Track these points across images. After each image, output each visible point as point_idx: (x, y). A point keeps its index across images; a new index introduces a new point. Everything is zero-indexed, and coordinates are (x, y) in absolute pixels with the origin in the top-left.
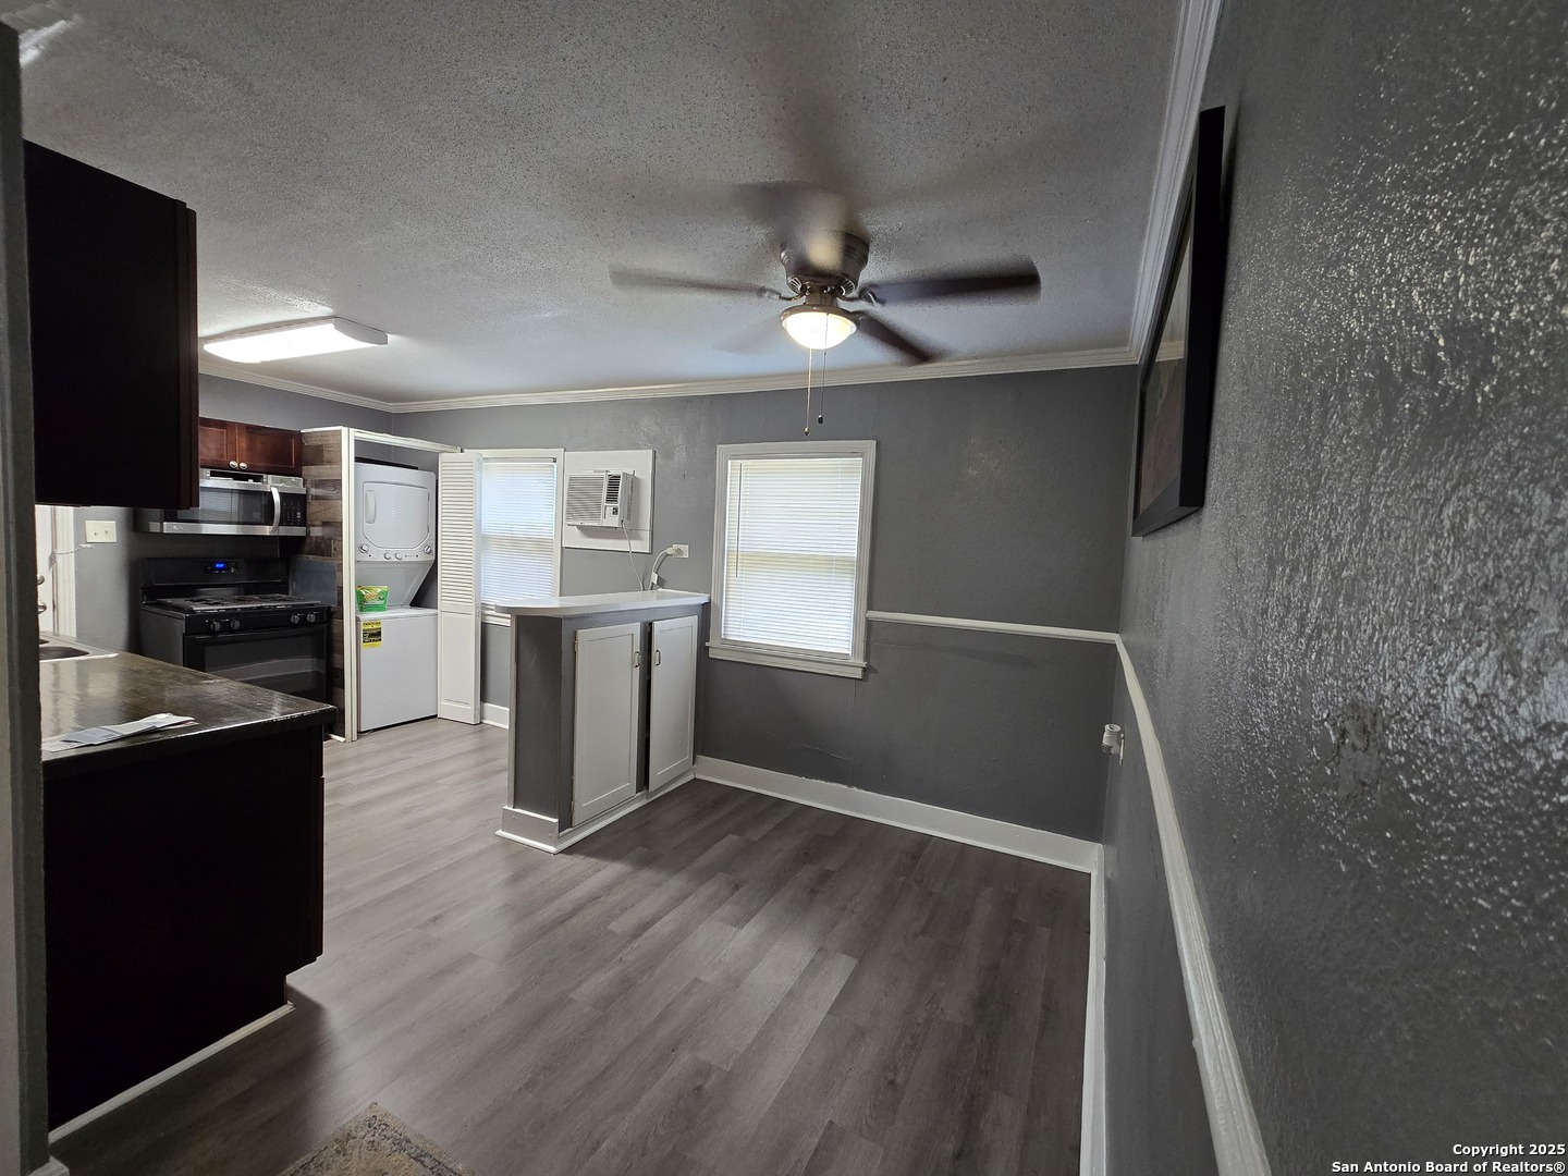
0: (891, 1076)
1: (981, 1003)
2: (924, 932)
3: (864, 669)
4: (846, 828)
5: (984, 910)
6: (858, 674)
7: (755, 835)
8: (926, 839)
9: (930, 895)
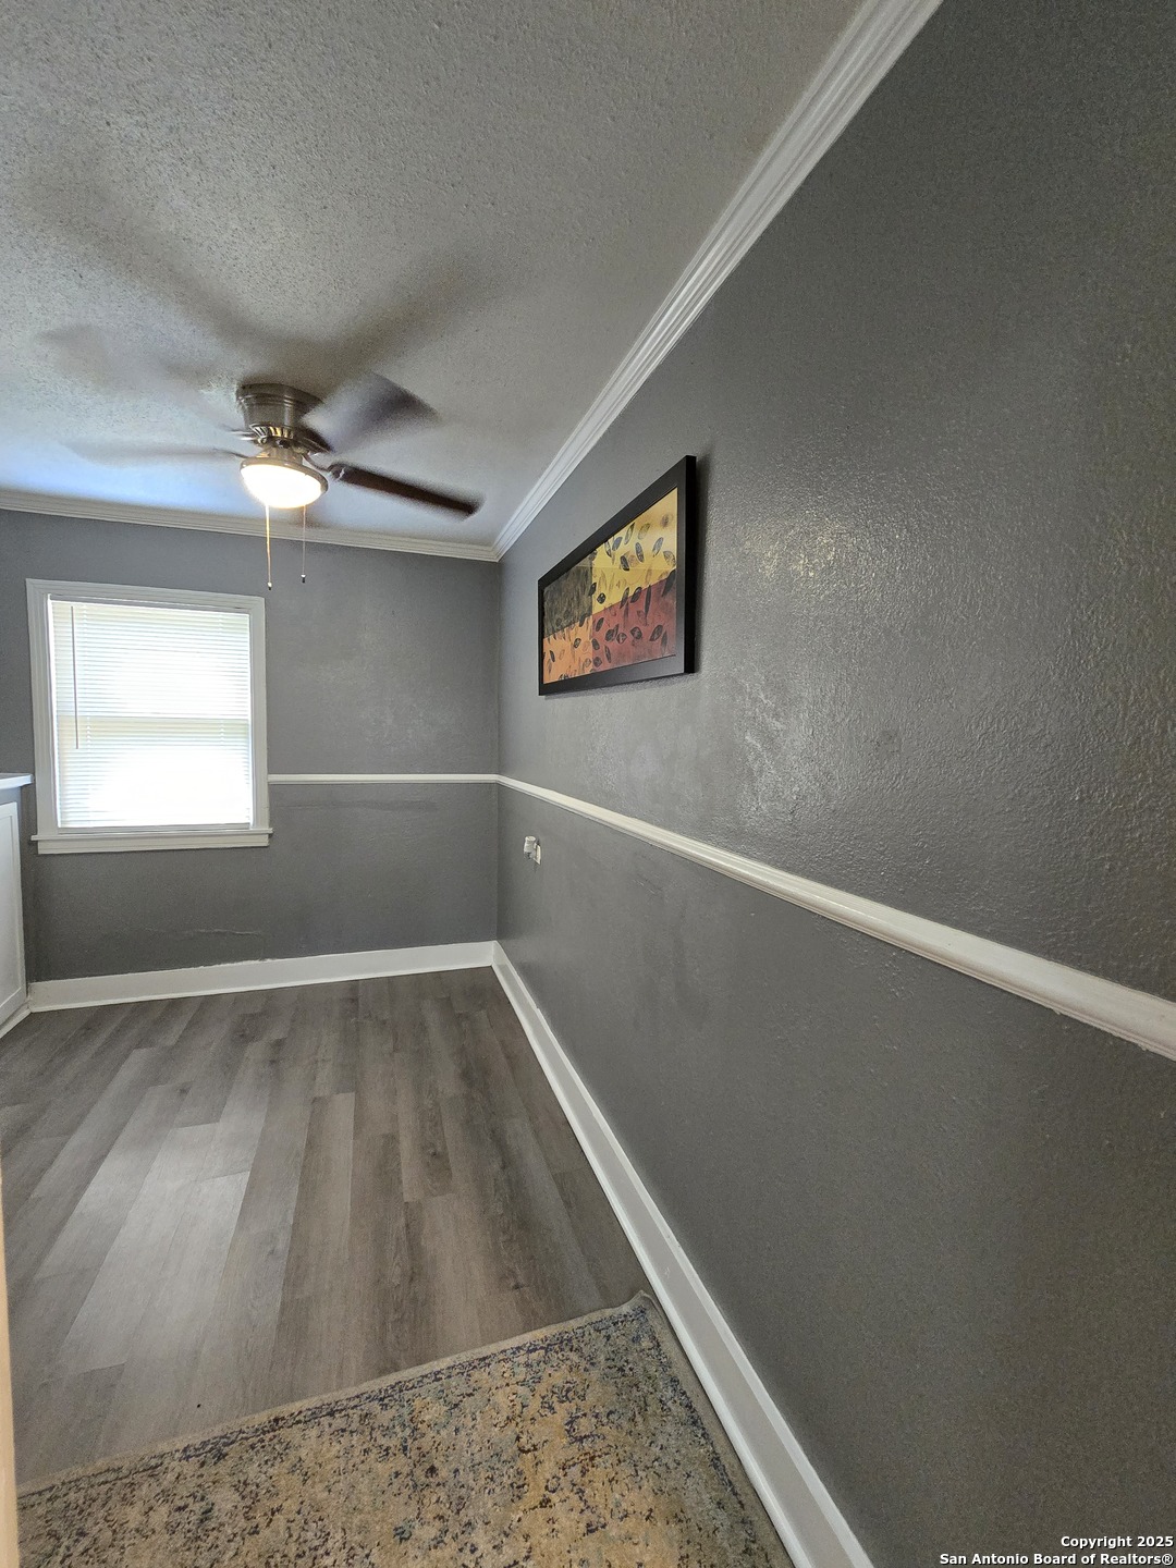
0: (431, 1151)
1: (466, 1076)
2: (396, 1050)
3: (270, 835)
4: (269, 1003)
5: (433, 1017)
6: (264, 842)
7: (171, 1039)
8: (354, 985)
9: (384, 1022)
